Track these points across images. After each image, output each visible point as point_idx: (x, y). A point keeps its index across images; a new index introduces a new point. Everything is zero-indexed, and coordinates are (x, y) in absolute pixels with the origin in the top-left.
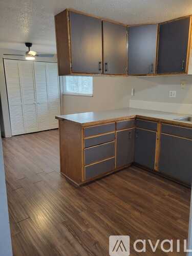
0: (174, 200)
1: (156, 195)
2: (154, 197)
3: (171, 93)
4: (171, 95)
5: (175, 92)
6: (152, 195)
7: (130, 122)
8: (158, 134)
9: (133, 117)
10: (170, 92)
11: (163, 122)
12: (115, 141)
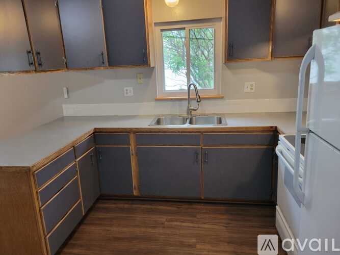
0: (176, 223)
1: (155, 227)
2: (153, 231)
3: (127, 90)
4: (127, 93)
5: (131, 89)
6: (150, 230)
7: (89, 141)
8: (132, 147)
9: (92, 132)
10: (125, 89)
11: (137, 132)
12: (78, 176)
